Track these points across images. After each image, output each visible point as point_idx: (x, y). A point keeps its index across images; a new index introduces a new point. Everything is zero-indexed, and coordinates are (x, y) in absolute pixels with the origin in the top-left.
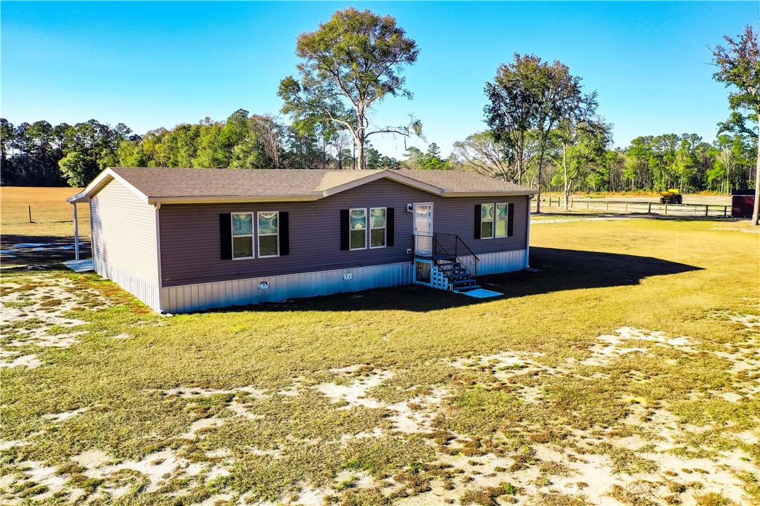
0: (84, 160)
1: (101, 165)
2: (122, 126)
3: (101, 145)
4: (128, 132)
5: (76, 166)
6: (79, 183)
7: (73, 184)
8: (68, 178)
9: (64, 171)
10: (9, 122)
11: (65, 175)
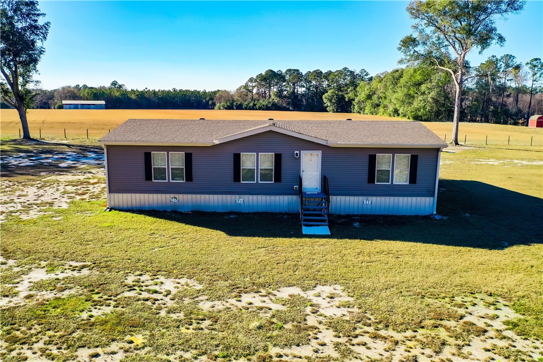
0: (337, 95)
1: (347, 98)
2: (363, 71)
3: (349, 85)
4: (367, 75)
5: (332, 99)
6: (333, 110)
7: (330, 110)
8: (327, 107)
9: (325, 102)
10: (300, 71)
11: (326, 105)
